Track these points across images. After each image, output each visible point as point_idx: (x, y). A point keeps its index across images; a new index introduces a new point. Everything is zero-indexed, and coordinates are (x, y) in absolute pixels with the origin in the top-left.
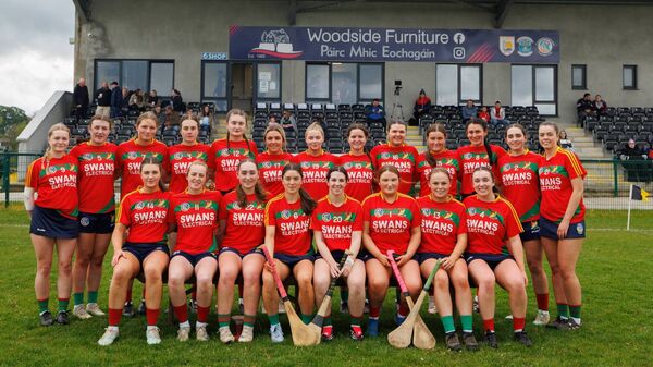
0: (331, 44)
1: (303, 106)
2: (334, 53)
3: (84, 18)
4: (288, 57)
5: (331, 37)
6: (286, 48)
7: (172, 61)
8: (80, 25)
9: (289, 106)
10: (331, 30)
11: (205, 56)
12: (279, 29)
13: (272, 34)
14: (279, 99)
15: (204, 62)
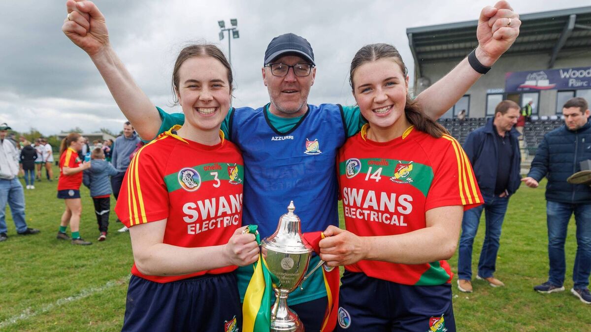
0: (577, 79)
1: (554, 117)
2: (579, 84)
3: (419, 74)
4: (546, 89)
5: (578, 74)
6: (544, 83)
7: (468, 96)
8: (417, 79)
9: (544, 118)
10: (578, 69)
11: (489, 91)
12: (539, 71)
13: (534, 75)
14: (537, 114)
15: (488, 94)
